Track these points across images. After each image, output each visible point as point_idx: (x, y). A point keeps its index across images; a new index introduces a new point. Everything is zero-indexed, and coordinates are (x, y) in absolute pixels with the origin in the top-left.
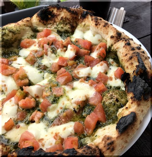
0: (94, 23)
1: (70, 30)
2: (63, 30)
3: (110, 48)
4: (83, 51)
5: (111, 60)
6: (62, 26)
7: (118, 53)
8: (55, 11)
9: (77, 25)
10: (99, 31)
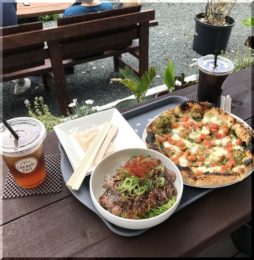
0: (218, 113)
1: (200, 116)
2: (196, 117)
3: (230, 128)
4: (213, 130)
5: (232, 135)
6: (195, 114)
7: (236, 131)
8: (190, 104)
9: (204, 113)
10: (221, 118)
